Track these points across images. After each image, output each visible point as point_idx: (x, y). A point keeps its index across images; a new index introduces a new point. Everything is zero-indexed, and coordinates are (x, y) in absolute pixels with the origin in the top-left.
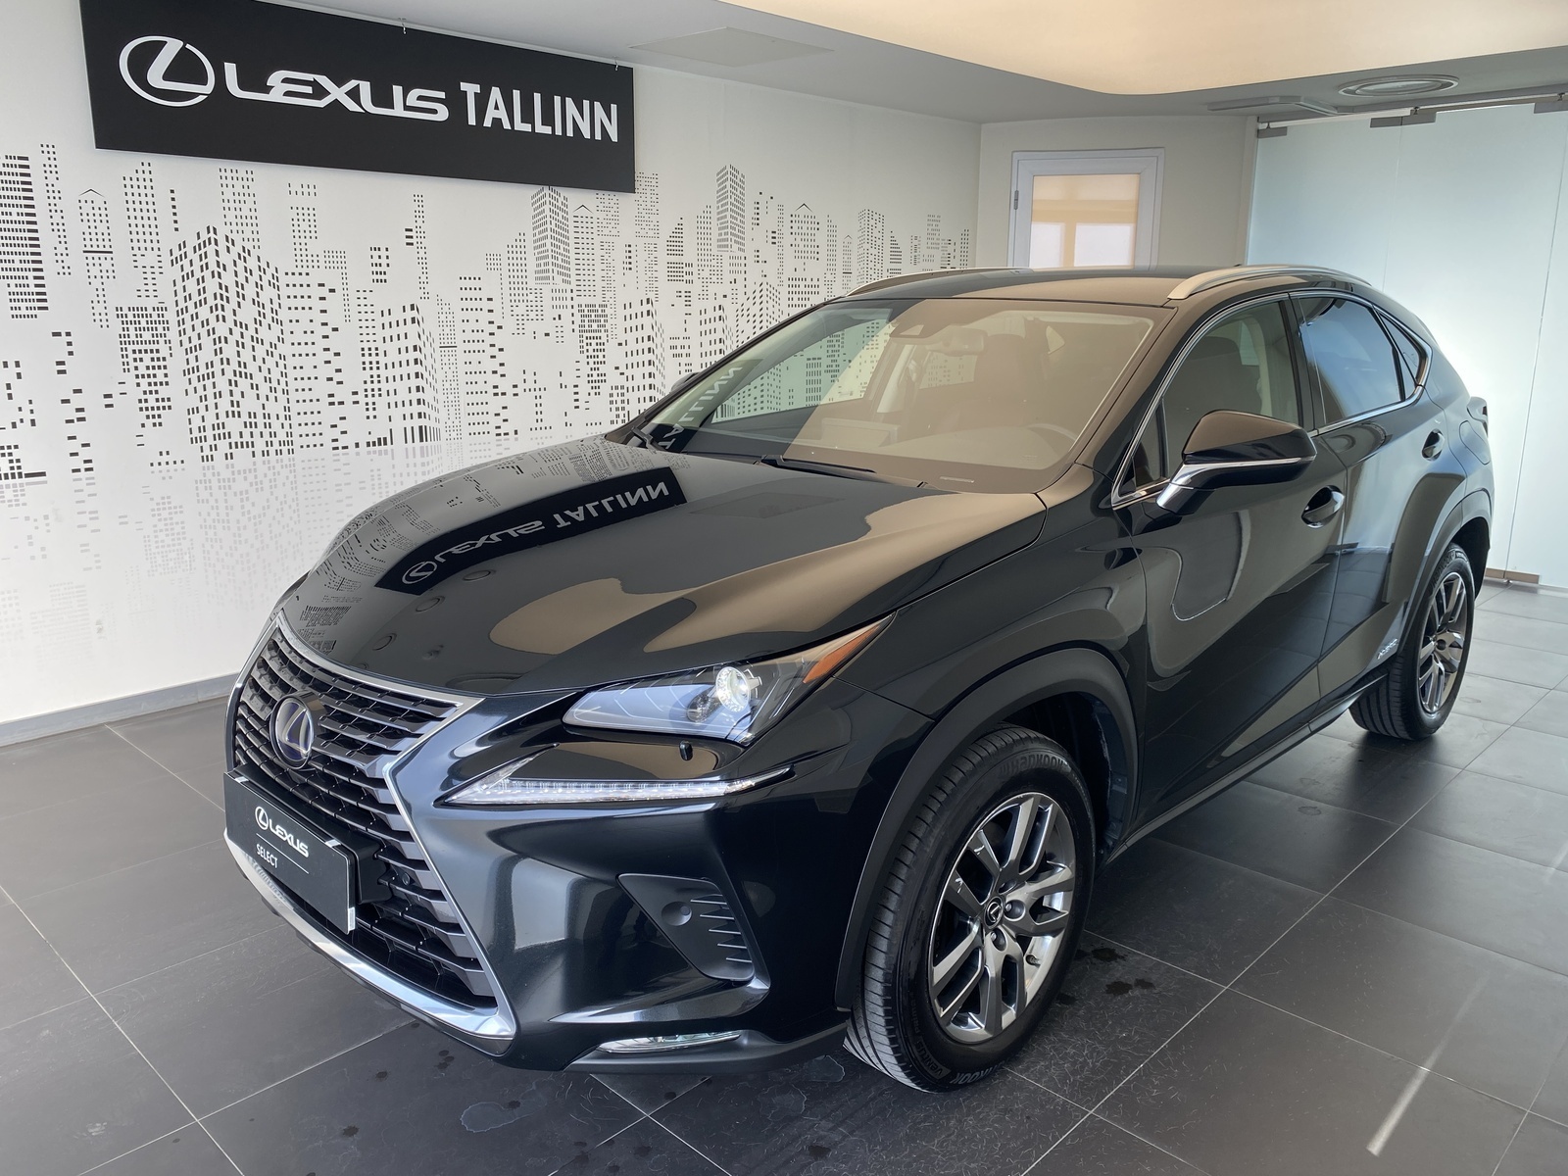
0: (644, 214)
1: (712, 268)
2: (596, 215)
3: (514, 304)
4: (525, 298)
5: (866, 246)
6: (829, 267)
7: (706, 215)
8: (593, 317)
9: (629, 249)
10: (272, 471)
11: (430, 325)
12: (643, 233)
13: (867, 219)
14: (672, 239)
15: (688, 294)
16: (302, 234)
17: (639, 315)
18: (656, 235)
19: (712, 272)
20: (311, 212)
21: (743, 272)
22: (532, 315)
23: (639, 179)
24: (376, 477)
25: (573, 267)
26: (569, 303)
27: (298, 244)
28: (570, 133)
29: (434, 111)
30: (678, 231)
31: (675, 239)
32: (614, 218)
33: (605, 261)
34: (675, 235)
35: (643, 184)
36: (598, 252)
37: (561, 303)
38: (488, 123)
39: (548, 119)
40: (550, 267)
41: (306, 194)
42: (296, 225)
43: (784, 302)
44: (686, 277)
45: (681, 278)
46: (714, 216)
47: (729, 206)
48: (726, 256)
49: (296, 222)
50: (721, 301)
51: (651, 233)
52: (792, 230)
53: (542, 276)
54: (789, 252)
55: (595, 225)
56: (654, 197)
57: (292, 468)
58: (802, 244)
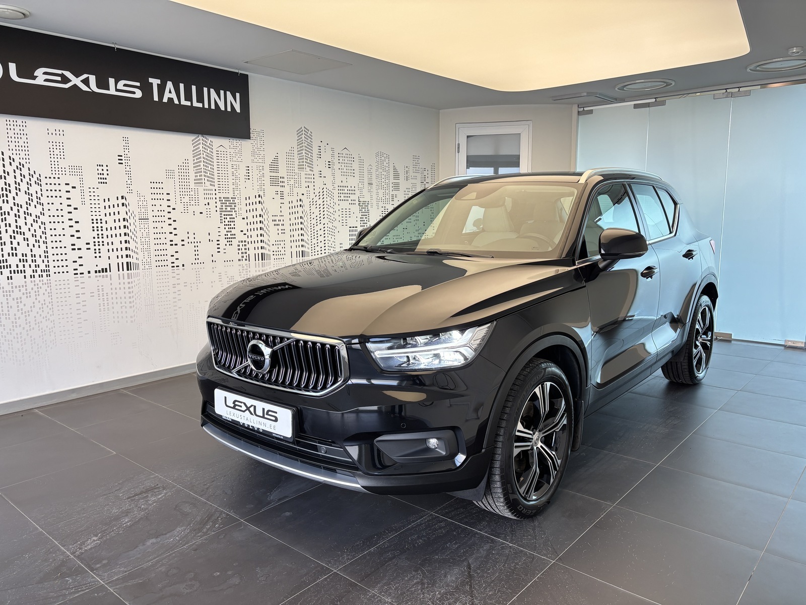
0: (256, 151)
1: (295, 180)
2: (229, 150)
3: (182, 197)
4: (188, 193)
5: (380, 170)
6: (360, 181)
7: (291, 152)
8: (228, 204)
9: (248, 168)
10: (36, 286)
11: (133, 207)
12: (256, 160)
13: (380, 156)
14: (272, 164)
15: (282, 193)
16: (56, 156)
17: (254, 203)
18: (263, 162)
19: (295, 182)
20: (61, 145)
21: (313, 182)
22: (193, 203)
23: (253, 132)
24: (101, 290)
25: (216, 177)
26: (215, 196)
27: (53, 161)
28: (213, 107)
29: (134, 93)
30: (275, 160)
31: (274, 164)
32: (239, 152)
33: (234, 175)
34: (274, 162)
35: (255, 135)
36: (230, 170)
37: (209, 196)
38: (165, 100)
39: (200, 99)
40: (203, 177)
41: (58, 134)
42: (52, 151)
43: (336, 198)
44: (280, 184)
45: (278, 184)
46: (296, 153)
47: (304, 148)
48: (303, 173)
49: (52, 150)
50: (301, 197)
51: (260, 161)
52: (339, 161)
53: (198, 182)
54: (338, 173)
55: (228, 156)
56: (262, 143)
57: (49, 285)
58: (345, 168)
